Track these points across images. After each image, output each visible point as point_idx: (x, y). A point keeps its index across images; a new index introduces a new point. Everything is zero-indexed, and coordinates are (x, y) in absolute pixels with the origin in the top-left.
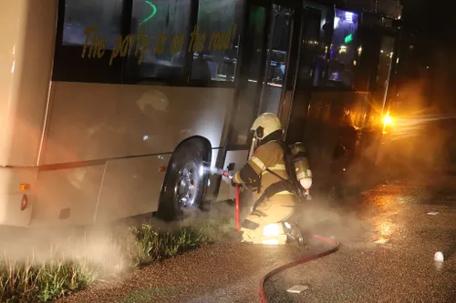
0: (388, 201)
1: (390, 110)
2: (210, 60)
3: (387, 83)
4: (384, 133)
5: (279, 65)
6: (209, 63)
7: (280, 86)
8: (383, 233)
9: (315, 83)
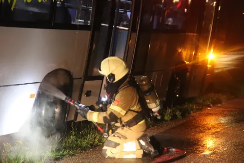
0: (212, 121)
1: (214, 48)
2: (70, 7)
3: (211, 26)
4: (209, 66)
5: (126, 12)
6: (70, 10)
7: (127, 29)
8: (208, 146)
9: (155, 26)
